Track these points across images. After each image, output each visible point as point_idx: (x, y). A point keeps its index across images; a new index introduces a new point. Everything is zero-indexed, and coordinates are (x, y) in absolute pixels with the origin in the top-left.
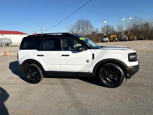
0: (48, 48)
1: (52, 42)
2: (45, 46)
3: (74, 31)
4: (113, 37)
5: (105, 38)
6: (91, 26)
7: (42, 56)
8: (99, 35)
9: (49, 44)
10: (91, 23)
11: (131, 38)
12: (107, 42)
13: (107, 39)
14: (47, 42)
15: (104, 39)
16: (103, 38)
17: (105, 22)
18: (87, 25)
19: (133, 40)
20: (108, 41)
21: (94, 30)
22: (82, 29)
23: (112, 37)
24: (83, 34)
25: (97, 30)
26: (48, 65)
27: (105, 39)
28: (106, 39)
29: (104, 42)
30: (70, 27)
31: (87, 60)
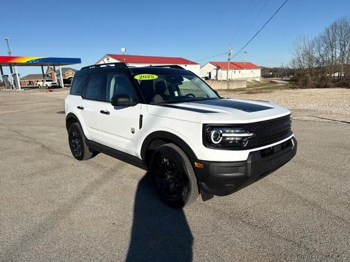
7: (82, 108)
22: (343, 46)
24: (342, 60)
26: (88, 128)
30: (302, 44)
31: (132, 129)
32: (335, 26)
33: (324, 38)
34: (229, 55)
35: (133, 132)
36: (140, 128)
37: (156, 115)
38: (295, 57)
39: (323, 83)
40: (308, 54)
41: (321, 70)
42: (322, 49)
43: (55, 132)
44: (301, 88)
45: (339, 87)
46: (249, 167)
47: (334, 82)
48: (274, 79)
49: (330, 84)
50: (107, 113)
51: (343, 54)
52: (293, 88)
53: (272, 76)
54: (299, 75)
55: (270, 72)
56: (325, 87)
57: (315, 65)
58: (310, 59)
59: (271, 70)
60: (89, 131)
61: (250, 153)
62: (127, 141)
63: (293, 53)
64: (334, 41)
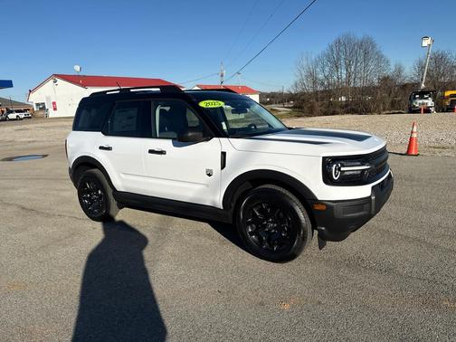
0: (124, 127)
3: (321, 76)
4: (452, 96)
5: (421, 98)
6: (380, 58)
7: (109, 149)
8: (404, 86)
10: (378, 47)
12: (427, 111)
13: (430, 102)
15: (418, 103)
16: (412, 98)
17: (426, 43)
18: (366, 53)
20: (432, 109)
21: (390, 71)
22: (348, 66)
23: (448, 93)
24: (348, 83)
25: (399, 70)
26: (122, 175)
27: (421, 101)
28: (425, 101)
29: (417, 111)
30: (305, 63)
31: (207, 170)
32: (338, 42)
33: (328, 56)
34: (222, 76)
35: (209, 175)
36: (222, 168)
37: (249, 151)
38: (297, 79)
39: (331, 110)
40: (312, 76)
41: (328, 93)
42: (327, 69)
43: (25, 187)
44: (308, 116)
45: (348, 113)
46: (373, 203)
47: (342, 107)
48: (274, 106)
49: (338, 110)
50: (162, 152)
51: (349, 76)
52: (299, 117)
53: (270, 103)
54: (303, 100)
55: (267, 97)
56: (334, 114)
57: (319, 88)
58: (314, 82)
59: (268, 95)
60: (122, 180)
61: (373, 187)
62: (198, 187)
63: (295, 74)
64: (338, 59)
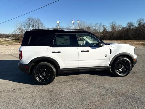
0: (63, 44)
1: (68, 38)
2: (60, 42)
3: (24, 29)
6: (42, 25)
7: (59, 52)
9: (64, 40)
10: (42, 22)
11: (80, 39)
14: (62, 38)
17: (58, 22)
18: (38, 23)
19: (81, 40)
26: (65, 62)
33: (26, 23)
35: (106, 56)
36: (110, 54)
37: (118, 48)
40: (21, 29)
42: (26, 27)
